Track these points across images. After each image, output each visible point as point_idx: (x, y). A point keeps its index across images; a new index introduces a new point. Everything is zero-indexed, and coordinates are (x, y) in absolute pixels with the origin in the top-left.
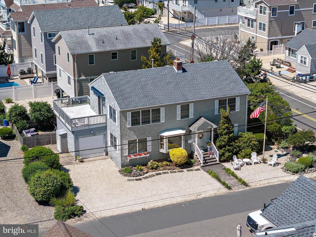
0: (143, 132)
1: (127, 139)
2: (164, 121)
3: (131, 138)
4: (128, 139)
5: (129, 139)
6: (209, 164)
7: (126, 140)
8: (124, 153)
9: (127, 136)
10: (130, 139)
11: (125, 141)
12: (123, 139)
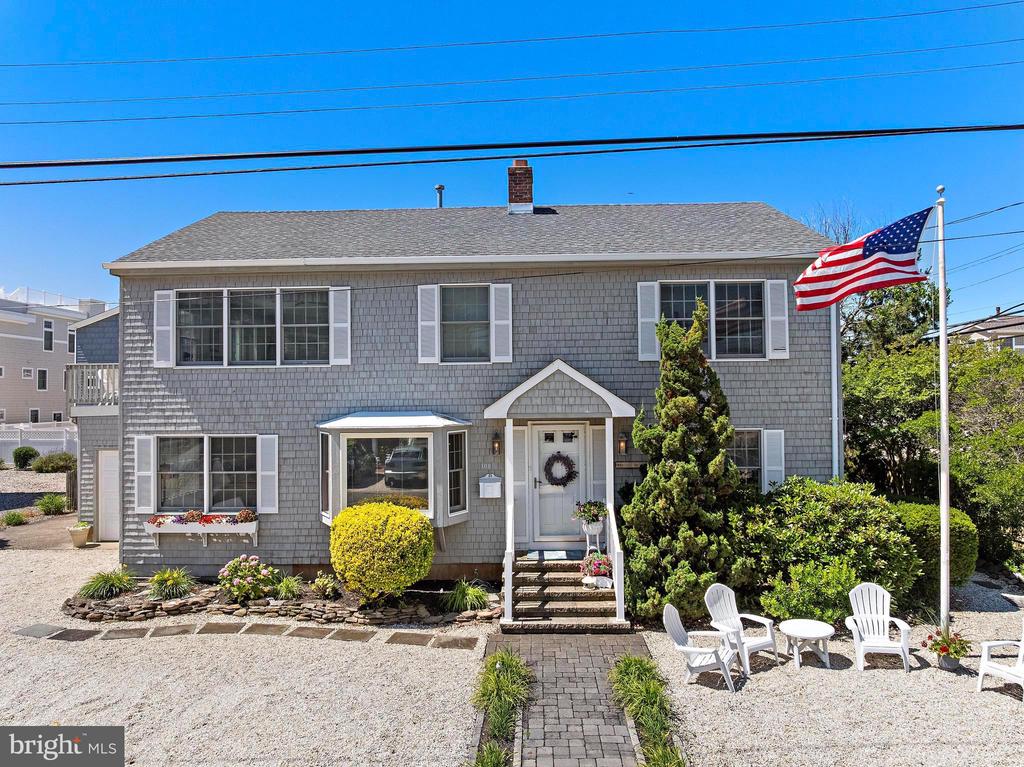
0: (237, 405)
1: (153, 428)
2: (347, 361)
3: (173, 428)
4: (158, 429)
5: (162, 428)
6: (556, 621)
7: (147, 432)
8: (136, 500)
9: (154, 413)
10: (168, 428)
11: (143, 437)
12: (133, 425)
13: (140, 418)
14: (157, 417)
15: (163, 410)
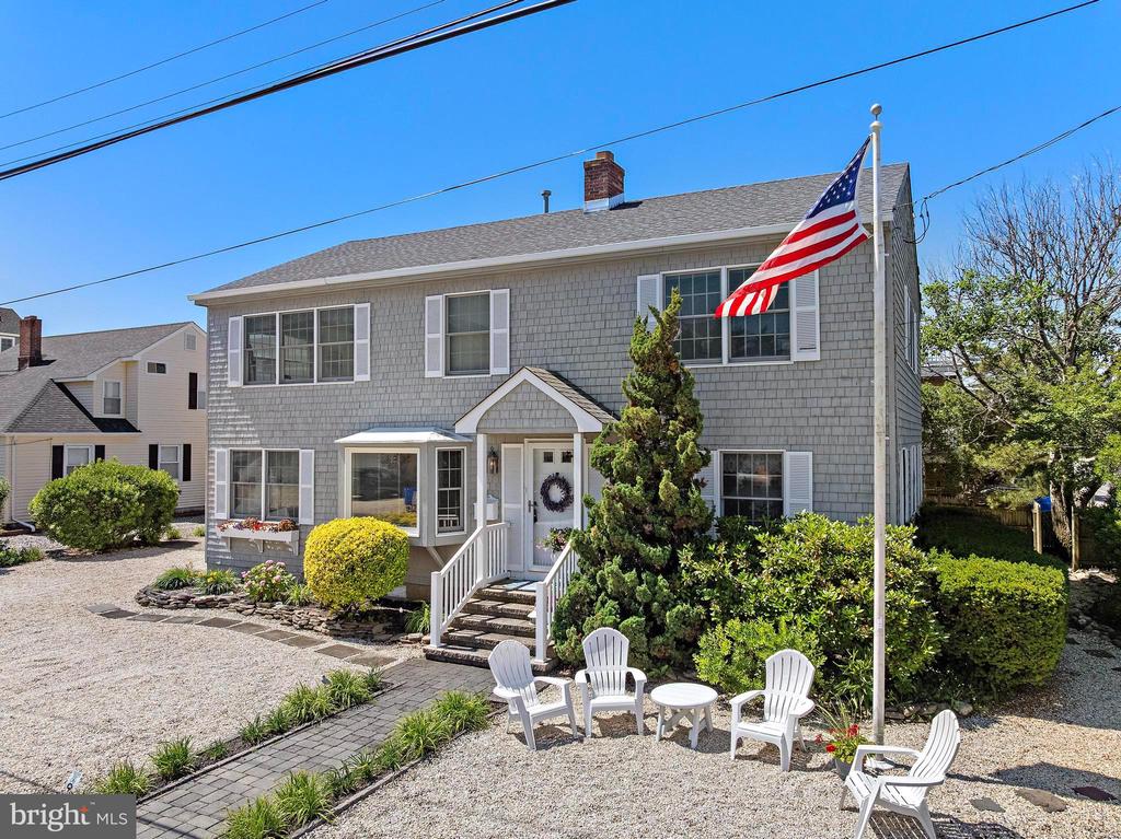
1: (227, 443)
2: (367, 378)
3: (241, 442)
4: (231, 442)
5: (234, 443)
6: (479, 653)
7: (224, 446)
8: (215, 505)
10: (238, 443)
11: (221, 450)
12: (215, 439)
13: (219, 432)
14: (231, 432)
15: (235, 426)
